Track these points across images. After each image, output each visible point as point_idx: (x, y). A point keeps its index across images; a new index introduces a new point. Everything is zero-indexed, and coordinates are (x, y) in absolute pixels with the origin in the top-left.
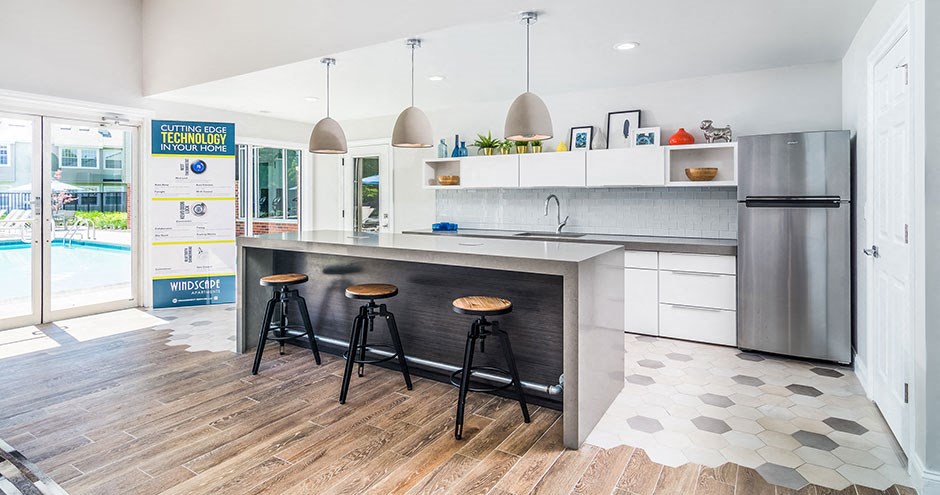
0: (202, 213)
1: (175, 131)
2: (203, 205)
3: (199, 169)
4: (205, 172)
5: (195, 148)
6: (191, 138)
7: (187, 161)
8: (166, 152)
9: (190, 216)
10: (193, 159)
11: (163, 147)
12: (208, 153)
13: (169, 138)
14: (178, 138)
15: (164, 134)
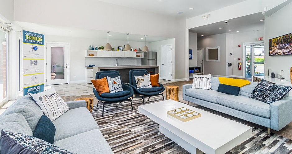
0: (36, 64)
1: (29, 35)
2: (36, 61)
3: (35, 49)
4: (37, 50)
5: (34, 42)
6: (34, 38)
7: (32, 46)
8: (27, 42)
9: (33, 65)
10: (34, 45)
11: (26, 40)
12: (38, 44)
13: (28, 37)
14: (30, 38)
15: (26, 36)
